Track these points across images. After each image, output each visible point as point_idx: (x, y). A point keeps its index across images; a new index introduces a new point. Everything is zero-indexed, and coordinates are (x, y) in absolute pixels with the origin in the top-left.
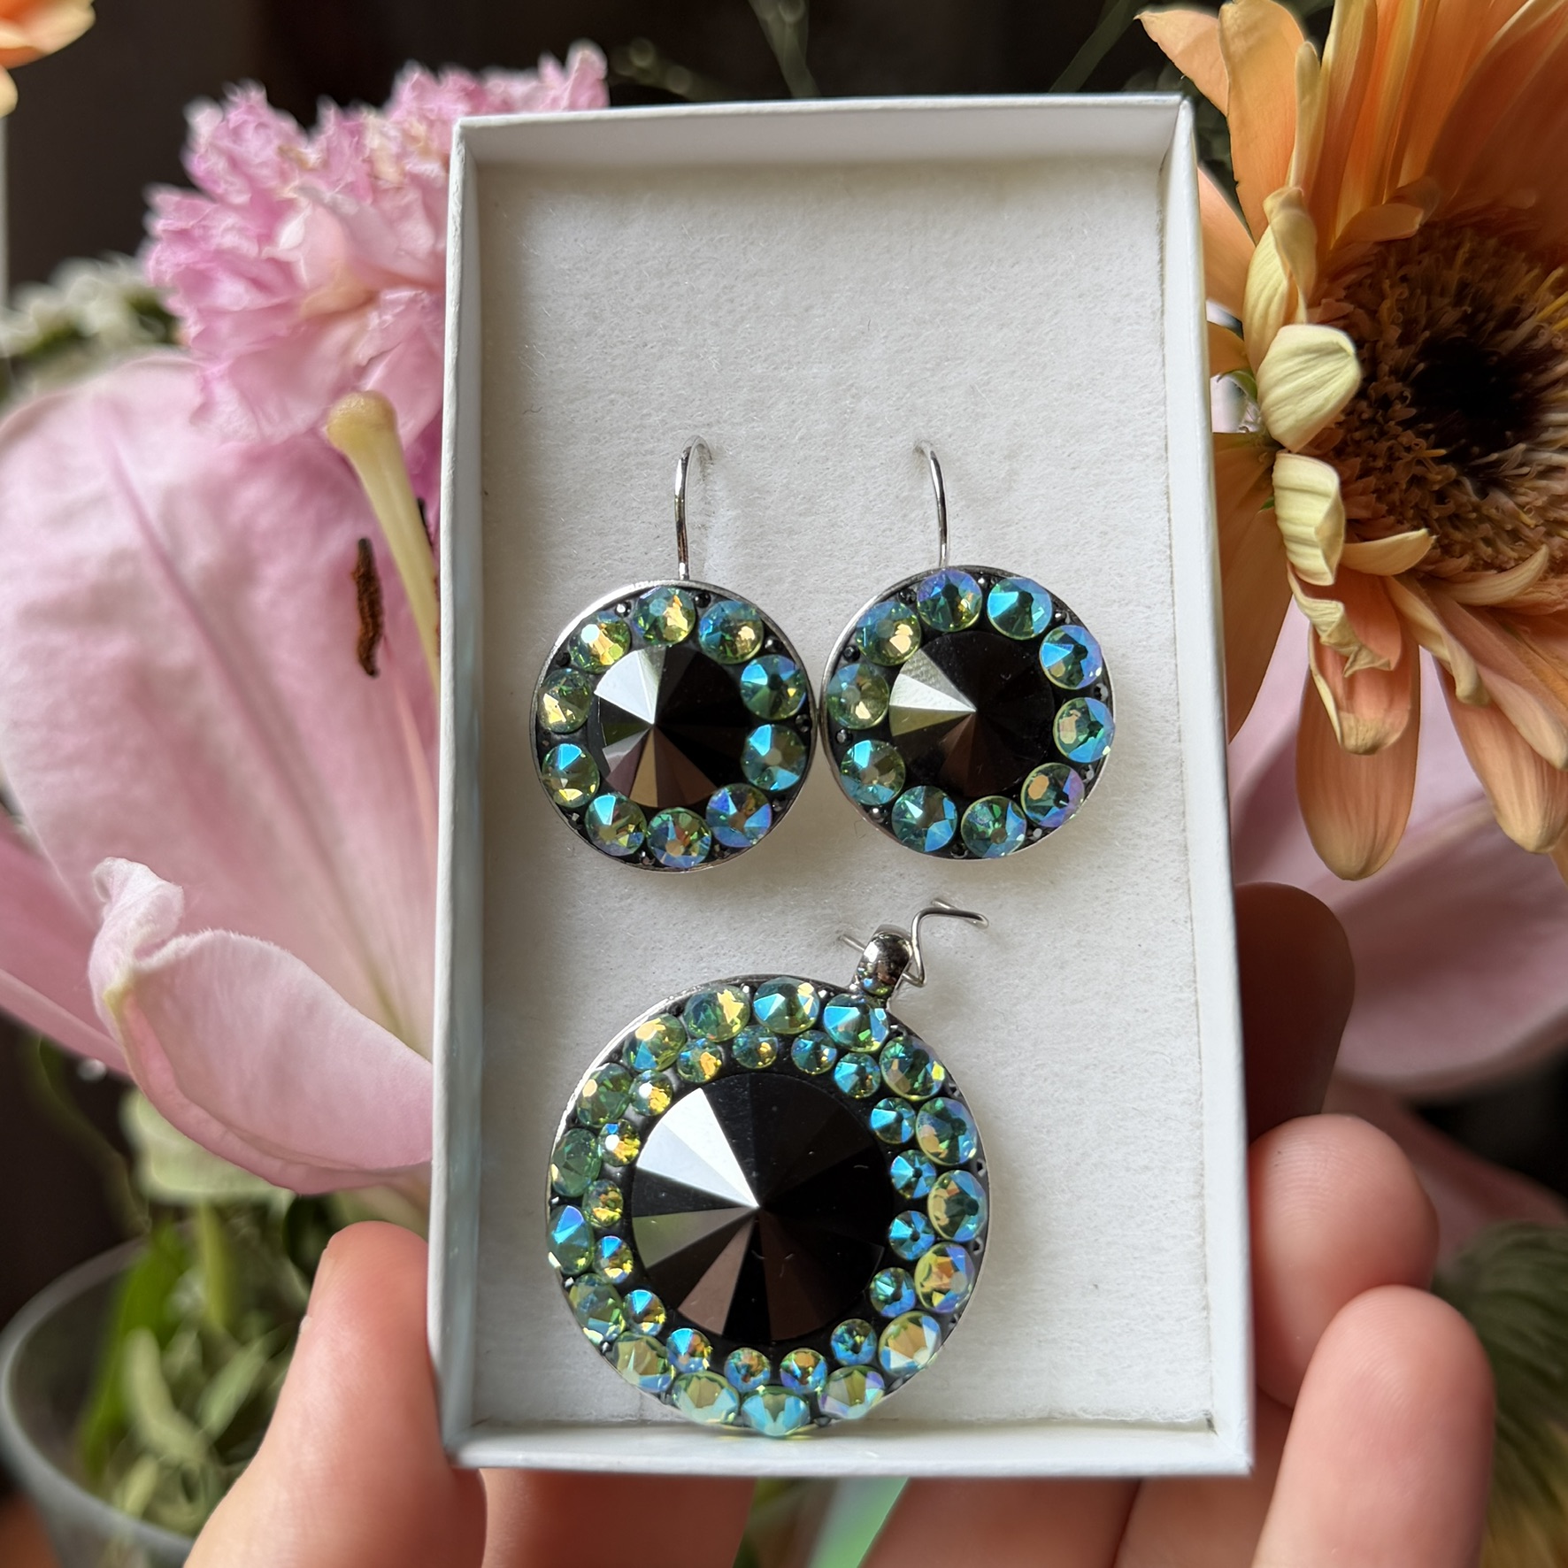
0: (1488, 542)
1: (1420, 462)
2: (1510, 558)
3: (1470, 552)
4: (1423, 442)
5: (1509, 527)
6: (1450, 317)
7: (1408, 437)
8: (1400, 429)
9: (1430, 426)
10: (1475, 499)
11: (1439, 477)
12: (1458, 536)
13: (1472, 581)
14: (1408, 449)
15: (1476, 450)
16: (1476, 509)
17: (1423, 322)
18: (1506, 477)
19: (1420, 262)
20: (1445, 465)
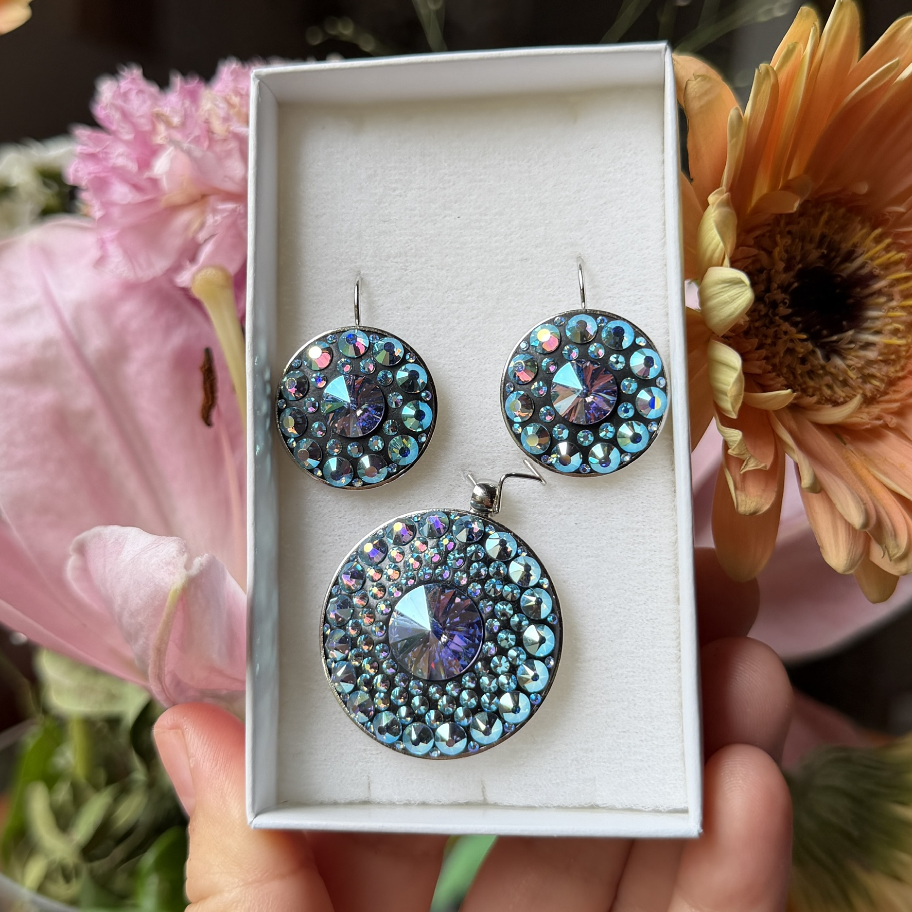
0: (830, 387)
2: (840, 396)
3: (818, 393)
4: (794, 330)
5: (841, 378)
6: (814, 255)
7: (786, 326)
8: (782, 321)
10: (822, 362)
11: (802, 350)
12: (811, 383)
13: (818, 410)
14: (786, 333)
16: (823, 367)
17: (798, 258)
18: (842, 349)
19: (799, 223)
20: (806, 343)
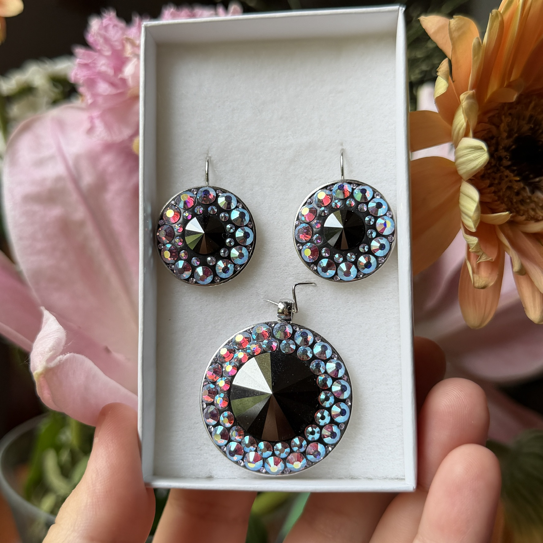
0: (533, 210)
1: (510, 181)
2: (540, 216)
3: (526, 213)
4: (512, 175)
5: (541, 205)
6: (526, 128)
7: (507, 172)
8: (504, 169)
9: (515, 168)
10: (529, 194)
11: (517, 187)
12: (522, 208)
13: (526, 224)
14: (507, 176)
15: (531, 176)
16: (530, 198)
17: (516, 130)
18: (542, 186)
19: (516, 108)
20: (519, 183)
